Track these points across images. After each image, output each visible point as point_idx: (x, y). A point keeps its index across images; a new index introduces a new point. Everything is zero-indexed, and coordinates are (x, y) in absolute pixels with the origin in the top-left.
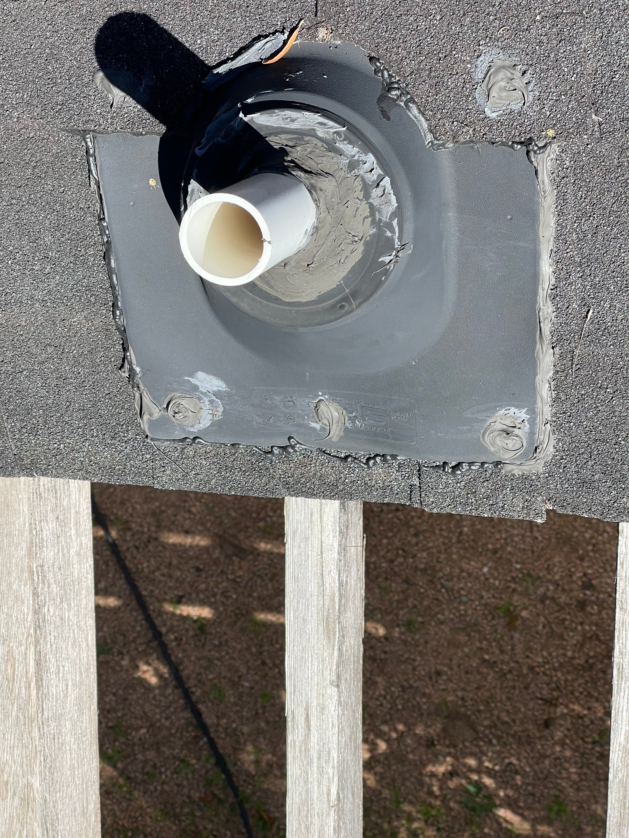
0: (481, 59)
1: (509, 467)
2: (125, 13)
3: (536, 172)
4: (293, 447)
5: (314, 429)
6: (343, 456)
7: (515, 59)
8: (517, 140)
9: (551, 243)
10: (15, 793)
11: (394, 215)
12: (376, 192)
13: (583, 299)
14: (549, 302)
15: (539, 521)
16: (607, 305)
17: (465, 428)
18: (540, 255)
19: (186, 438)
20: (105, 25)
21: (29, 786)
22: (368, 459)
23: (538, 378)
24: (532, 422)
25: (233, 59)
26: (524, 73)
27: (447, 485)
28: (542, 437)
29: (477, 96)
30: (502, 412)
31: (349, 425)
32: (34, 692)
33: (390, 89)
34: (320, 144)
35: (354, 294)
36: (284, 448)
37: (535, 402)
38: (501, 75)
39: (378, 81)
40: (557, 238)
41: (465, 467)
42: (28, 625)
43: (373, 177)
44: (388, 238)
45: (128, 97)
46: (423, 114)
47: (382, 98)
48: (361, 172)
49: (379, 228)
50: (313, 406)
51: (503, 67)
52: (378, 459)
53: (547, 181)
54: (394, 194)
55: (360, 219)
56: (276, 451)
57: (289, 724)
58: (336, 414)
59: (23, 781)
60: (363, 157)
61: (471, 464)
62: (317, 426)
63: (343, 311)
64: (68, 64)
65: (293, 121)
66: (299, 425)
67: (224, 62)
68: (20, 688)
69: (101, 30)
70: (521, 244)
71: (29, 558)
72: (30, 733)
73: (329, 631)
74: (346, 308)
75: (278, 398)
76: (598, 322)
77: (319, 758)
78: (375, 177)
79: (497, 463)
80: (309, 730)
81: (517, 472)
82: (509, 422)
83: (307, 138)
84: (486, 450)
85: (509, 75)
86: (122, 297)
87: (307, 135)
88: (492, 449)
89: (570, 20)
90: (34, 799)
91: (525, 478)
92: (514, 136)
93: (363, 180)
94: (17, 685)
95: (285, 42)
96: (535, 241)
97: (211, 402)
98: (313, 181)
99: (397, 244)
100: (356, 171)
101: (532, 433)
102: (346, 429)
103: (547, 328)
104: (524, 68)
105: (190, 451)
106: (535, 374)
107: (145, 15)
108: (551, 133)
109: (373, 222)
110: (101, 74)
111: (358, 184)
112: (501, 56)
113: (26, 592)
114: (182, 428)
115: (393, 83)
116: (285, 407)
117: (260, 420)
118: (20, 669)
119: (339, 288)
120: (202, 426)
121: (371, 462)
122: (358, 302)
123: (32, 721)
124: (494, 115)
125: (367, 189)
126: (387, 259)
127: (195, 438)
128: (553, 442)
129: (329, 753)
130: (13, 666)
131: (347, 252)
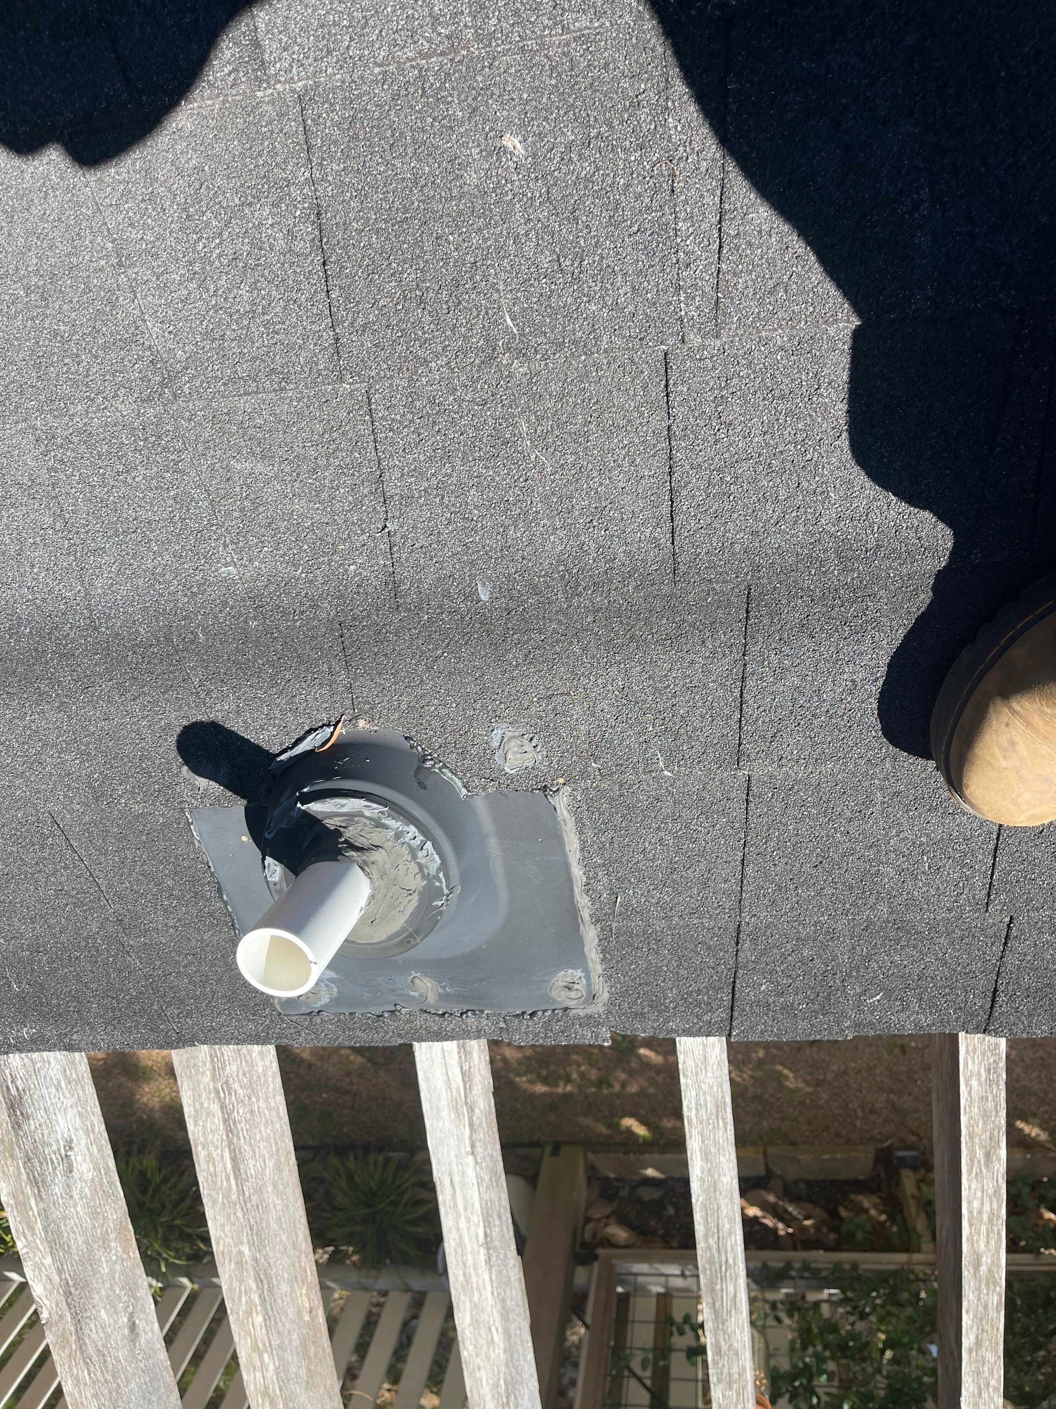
0: (495, 732)
1: (575, 1011)
2: (196, 722)
3: (555, 809)
4: (399, 1011)
5: (414, 997)
6: (440, 1013)
7: (522, 730)
8: (535, 787)
9: (578, 854)
10: (230, 1260)
11: (439, 870)
12: (421, 854)
13: (611, 889)
14: (585, 896)
15: (606, 1044)
16: (631, 892)
17: (534, 987)
18: (570, 865)
19: (311, 1012)
20: (182, 731)
21: (241, 1253)
22: (462, 1014)
23: (586, 948)
24: (588, 978)
25: (292, 748)
26: (531, 739)
27: (528, 1026)
28: (597, 988)
29: (497, 759)
30: (562, 973)
31: (441, 991)
32: (233, 1183)
33: (424, 761)
34: (368, 822)
35: (417, 931)
36: (392, 1012)
37: (587, 963)
38: (512, 744)
39: (413, 754)
40: (582, 850)
41: (540, 1013)
42: (221, 1133)
43: (417, 842)
44: (437, 887)
45: (211, 782)
46: (456, 775)
47: (419, 769)
48: (407, 840)
49: (429, 880)
50: (409, 981)
51: (514, 737)
52: (469, 1014)
53: (565, 813)
54: (437, 854)
55: (412, 876)
56: (386, 1015)
57: (438, 1188)
58: (429, 985)
59: (235, 1250)
60: (406, 828)
61: (545, 1011)
62: (416, 994)
63: (410, 945)
64: (157, 762)
65: (343, 806)
66: (400, 995)
67: (284, 751)
68: (222, 1181)
69: (179, 736)
70: (553, 858)
71: (214, 1082)
72: (235, 1214)
73: (459, 1115)
74: (412, 943)
75: (379, 979)
76: (626, 906)
77: (466, 1210)
78: (419, 842)
79: (566, 1009)
80: (455, 1191)
81: (582, 1013)
82: (569, 979)
83: (356, 819)
84: (555, 1001)
85: (519, 743)
86: (238, 920)
87: (356, 816)
88: (559, 999)
89: (560, 699)
90: (246, 1262)
91: (589, 1017)
92: (532, 785)
93: (409, 845)
94: (219, 1179)
95: (332, 734)
96: (565, 856)
97: (327, 986)
98: (365, 858)
99: (446, 891)
100: (402, 839)
101: (589, 985)
102: (439, 994)
103: (586, 914)
104: (531, 735)
105: (318, 1020)
106: (583, 946)
107: (213, 722)
108: (561, 781)
109: (423, 877)
110: (185, 768)
111: (405, 850)
112: (510, 729)
113: (215, 1108)
114: (309, 1007)
115: (427, 755)
116: (387, 983)
117: (369, 995)
118: (220, 1167)
119: (403, 929)
120: (322, 1003)
121: (464, 1016)
122: (421, 937)
123: (236, 1205)
124: (513, 772)
125: (413, 852)
126: (440, 903)
127: (319, 1012)
128: (607, 989)
129: (473, 1205)
130: (214, 1165)
131: (405, 903)
